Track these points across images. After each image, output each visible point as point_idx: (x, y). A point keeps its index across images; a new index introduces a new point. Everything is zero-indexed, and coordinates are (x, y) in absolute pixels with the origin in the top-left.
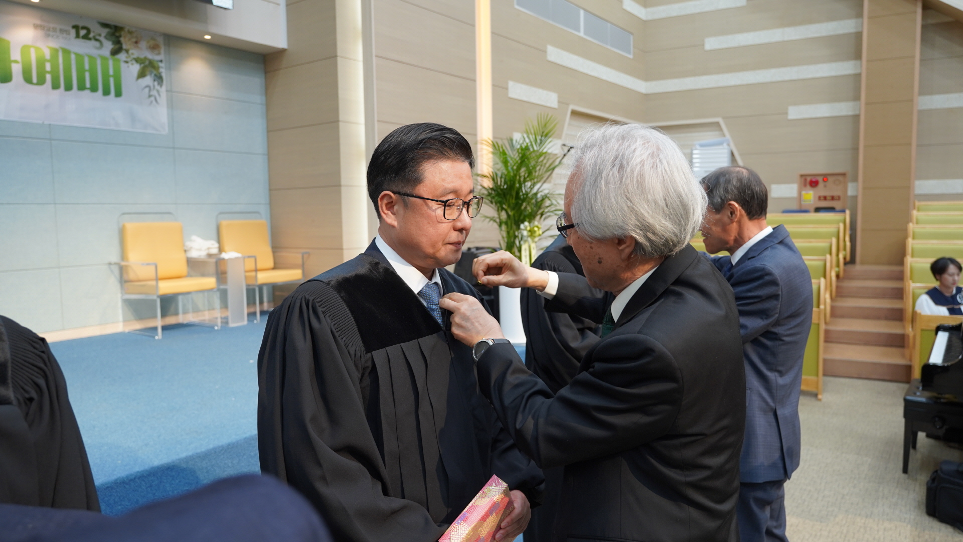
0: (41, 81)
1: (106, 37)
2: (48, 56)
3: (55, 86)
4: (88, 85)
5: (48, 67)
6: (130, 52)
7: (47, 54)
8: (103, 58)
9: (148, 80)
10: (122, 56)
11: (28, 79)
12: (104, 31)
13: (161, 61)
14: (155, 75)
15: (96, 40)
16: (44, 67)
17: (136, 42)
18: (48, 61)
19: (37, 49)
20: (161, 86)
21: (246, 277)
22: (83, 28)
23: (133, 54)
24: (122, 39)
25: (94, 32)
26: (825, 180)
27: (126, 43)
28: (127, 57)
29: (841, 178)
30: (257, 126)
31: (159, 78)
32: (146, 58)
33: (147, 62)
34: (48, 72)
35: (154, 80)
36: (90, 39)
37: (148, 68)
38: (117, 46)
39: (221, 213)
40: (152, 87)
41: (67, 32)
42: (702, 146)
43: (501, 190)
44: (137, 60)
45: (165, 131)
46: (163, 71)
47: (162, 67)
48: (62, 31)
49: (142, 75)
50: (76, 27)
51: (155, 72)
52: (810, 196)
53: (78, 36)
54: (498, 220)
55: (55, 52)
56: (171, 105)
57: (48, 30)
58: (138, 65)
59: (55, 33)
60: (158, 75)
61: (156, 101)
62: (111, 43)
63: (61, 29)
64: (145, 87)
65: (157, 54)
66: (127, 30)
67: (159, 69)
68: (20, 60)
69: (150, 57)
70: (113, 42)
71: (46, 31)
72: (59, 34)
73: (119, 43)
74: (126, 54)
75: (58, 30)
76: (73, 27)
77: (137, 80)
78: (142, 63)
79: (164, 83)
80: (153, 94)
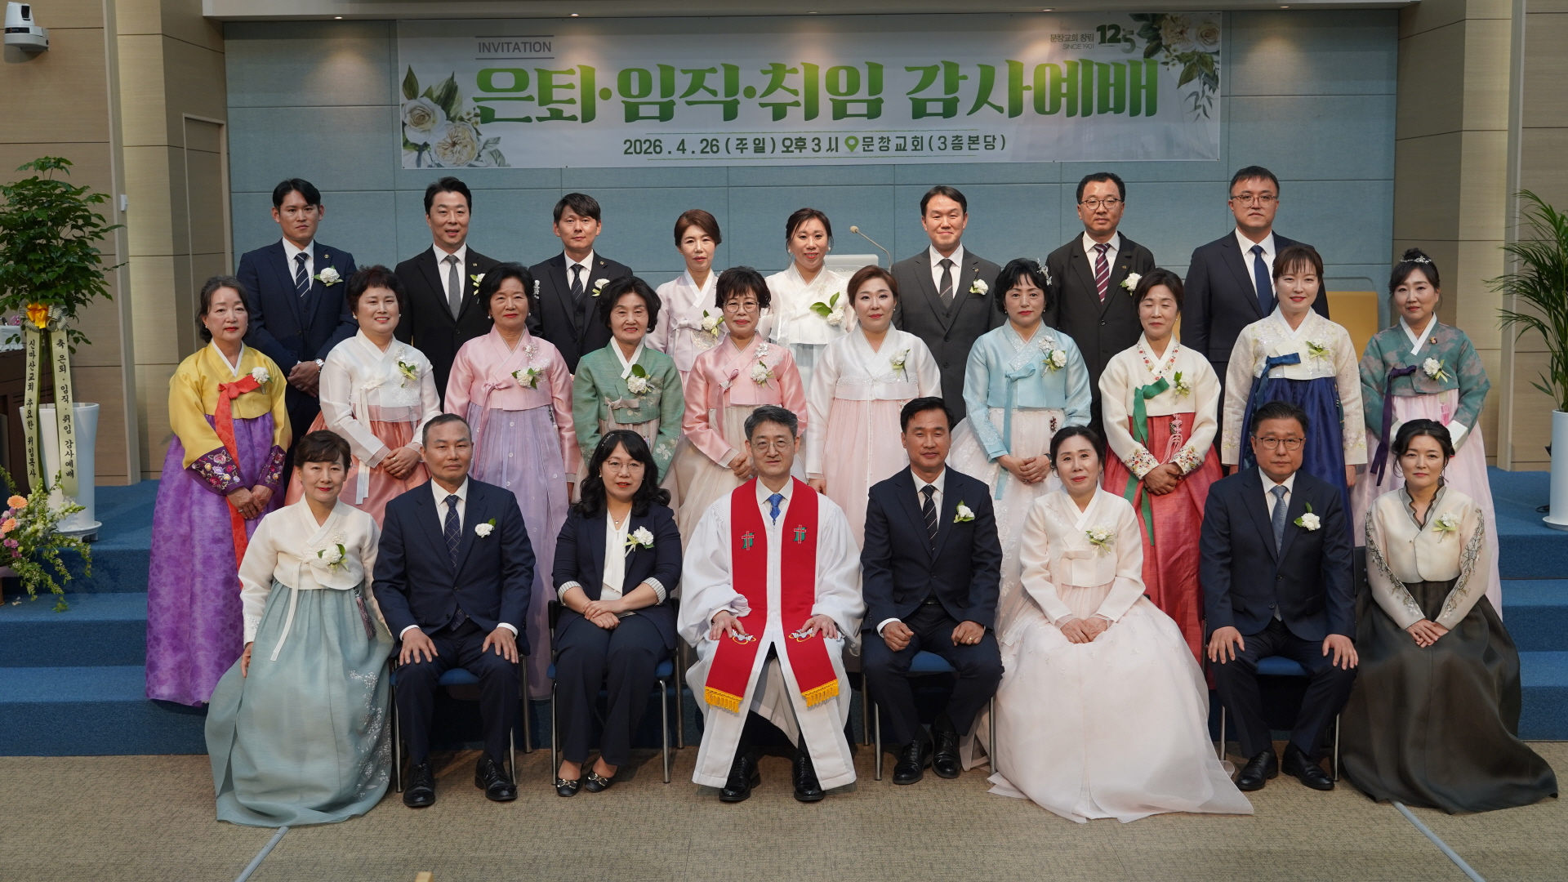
0: (1055, 109)
1: (1139, 35)
2: (1065, 76)
3: (1071, 113)
4: (1112, 105)
5: (1064, 90)
6: (1173, 47)
7: (1064, 69)
8: (1134, 64)
9: (1196, 85)
10: (1161, 56)
11: (1040, 109)
12: (1138, 26)
13: (1217, 53)
14: (1207, 75)
15: (1127, 40)
16: (1060, 89)
17: (1181, 33)
18: (1064, 80)
19: (1053, 66)
20: (1214, 91)
22: (1111, 27)
23: (1175, 50)
24: (1161, 32)
25: (1124, 30)
27: (1167, 37)
28: (1167, 57)
31: (1212, 80)
32: (1194, 53)
33: (1195, 59)
34: (1064, 95)
35: (1204, 84)
36: (1119, 41)
37: (1198, 67)
38: (1155, 43)
40: (1201, 95)
41: (1090, 37)
44: (1180, 59)
45: (1216, 156)
46: (1218, 67)
47: (1218, 62)
48: (1084, 37)
49: (1186, 78)
50: (1102, 29)
51: (1206, 71)
53: (1103, 41)
55: (1073, 66)
56: (1227, 117)
57: (1068, 40)
58: (1183, 65)
59: (1075, 42)
60: (1212, 75)
61: (1206, 114)
62: (1146, 40)
63: (1082, 36)
64: (1191, 95)
65: (1212, 44)
66: (1169, 18)
67: (1213, 65)
68: (1032, 85)
69: (1200, 49)
70: (1149, 38)
71: (1065, 41)
72: (1079, 42)
73: (1157, 37)
74: (1166, 53)
75: (1079, 37)
76: (1099, 29)
77: (1179, 86)
78: (1189, 61)
79: (1219, 85)
80: (1201, 104)
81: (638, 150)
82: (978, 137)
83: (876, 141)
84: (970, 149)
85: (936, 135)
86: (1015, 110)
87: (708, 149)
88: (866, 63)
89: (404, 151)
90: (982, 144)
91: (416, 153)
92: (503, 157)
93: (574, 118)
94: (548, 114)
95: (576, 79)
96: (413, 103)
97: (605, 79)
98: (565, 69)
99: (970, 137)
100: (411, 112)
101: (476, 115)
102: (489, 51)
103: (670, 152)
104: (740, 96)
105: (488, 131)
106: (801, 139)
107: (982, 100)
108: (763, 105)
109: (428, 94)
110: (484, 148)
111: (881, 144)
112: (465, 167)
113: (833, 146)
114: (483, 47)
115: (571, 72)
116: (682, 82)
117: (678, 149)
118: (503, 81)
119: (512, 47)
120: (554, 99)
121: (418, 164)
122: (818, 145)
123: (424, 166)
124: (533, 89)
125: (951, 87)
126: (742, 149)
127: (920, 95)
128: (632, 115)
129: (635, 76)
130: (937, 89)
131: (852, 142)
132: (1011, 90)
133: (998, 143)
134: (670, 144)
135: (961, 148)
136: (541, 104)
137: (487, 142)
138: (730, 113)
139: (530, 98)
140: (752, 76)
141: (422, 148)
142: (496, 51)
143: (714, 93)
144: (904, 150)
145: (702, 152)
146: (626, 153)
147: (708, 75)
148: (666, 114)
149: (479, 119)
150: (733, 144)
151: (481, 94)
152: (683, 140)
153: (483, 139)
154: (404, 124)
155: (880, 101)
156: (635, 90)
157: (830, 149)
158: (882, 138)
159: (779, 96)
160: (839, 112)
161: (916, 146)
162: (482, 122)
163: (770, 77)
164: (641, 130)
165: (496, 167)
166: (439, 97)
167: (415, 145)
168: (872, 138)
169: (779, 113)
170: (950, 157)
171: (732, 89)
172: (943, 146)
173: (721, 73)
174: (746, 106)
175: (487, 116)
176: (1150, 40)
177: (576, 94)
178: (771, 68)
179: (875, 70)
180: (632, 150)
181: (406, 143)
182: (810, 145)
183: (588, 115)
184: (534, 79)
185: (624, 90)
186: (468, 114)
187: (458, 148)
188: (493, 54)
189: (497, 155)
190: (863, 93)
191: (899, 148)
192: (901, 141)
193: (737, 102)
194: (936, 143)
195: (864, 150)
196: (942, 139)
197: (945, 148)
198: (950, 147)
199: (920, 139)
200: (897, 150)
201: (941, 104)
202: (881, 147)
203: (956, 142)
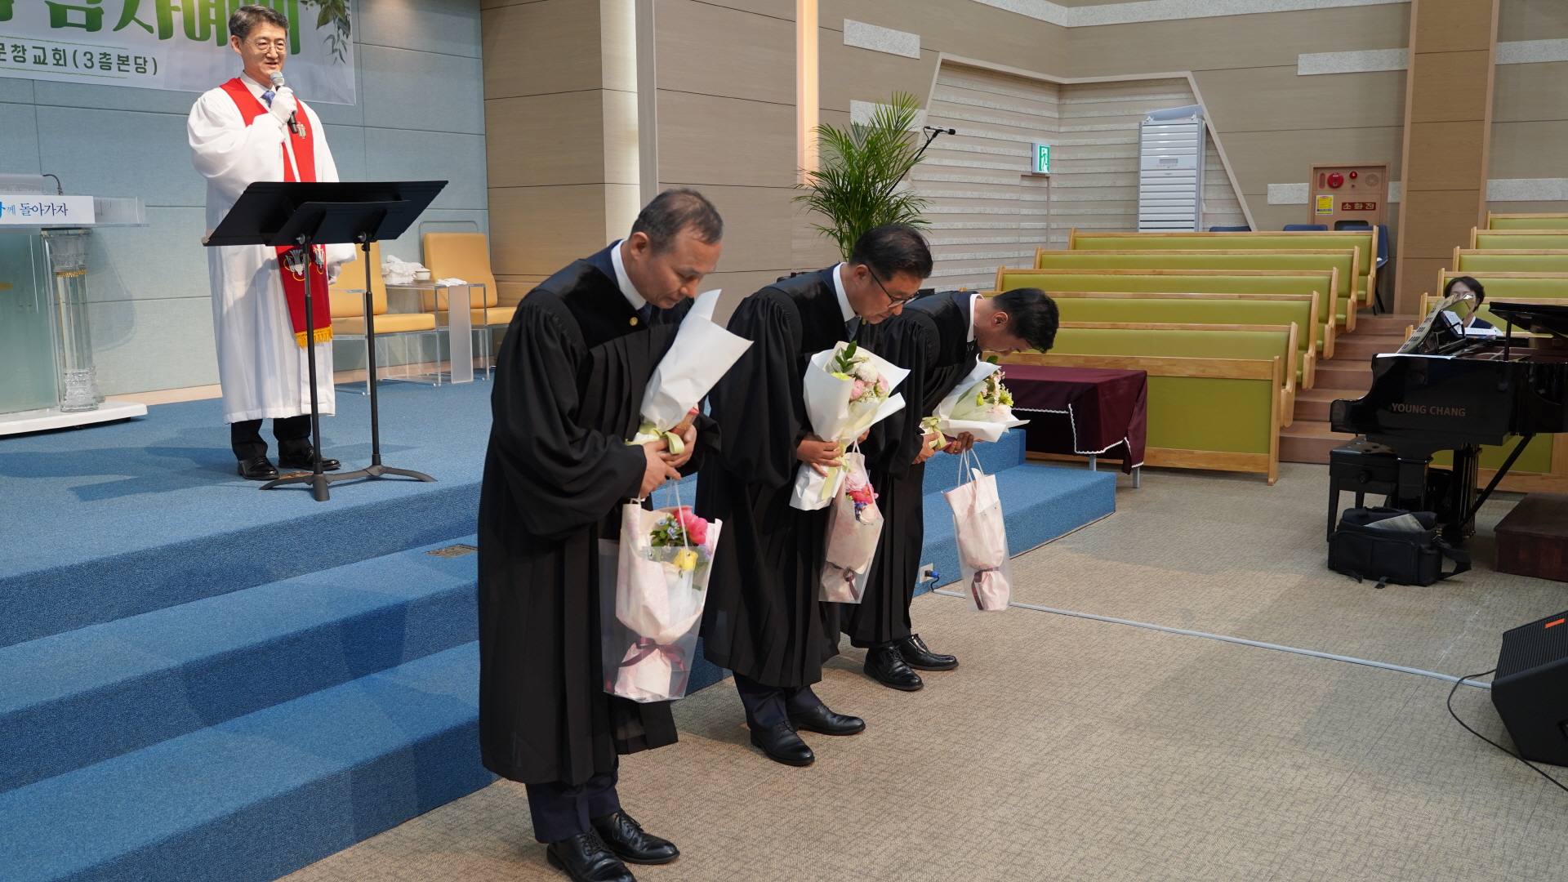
0: (205, 36)
5: (213, 17)
9: (331, 28)
11: (190, 34)
14: (340, 20)
20: (348, 36)
21: (472, 315)
26: (1353, 177)
29: (1377, 174)
30: (471, 89)
31: (345, 25)
33: (330, 2)
34: (213, 22)
35: (339, 28)
37: (330, 10)
39: (425, 222)
40: (336, 38)
42: (1156, 119)
43: (843, 193)
45: (353, 101)
46: (349, 13)
47: (348, 8)
49: (323, 21)
51: (339, 16)
52: (1328, 202)
54: (839, 235)
56: (360, 64)
58: (319, 6)
60: (344, 20)
61: (342, 58)
64: (328, 38)
67: (345, 10)
68: (181, 7)
77: (318, 28)
78: (324, 3)
79: (351, 31)
80: (338, 48)
82: (127, 57)
83: (8, 49)
84: (120, 70)
85: (81, 50)
86: (166, 33)
90: (132, 67)
99: (119, 56)
107: (127, 17)
111: (15, 54)
132: (158, 8)
133: (150, 67)
135: (110, 69)
144: (44, 63)
158: (16, 47)
161: (58, 60)
168: (3, 45)
170: (97, 77)
172: (89, 64)
191: (39, 61)
192: (40, 53)
194: (81, 60)
196: (88, 56)
197: (92, 67)
198: (97, 65)
199: (62, 53)
200: (35, 62)
201: (83, 13)
202: (15, 57)
203: (104, 60)
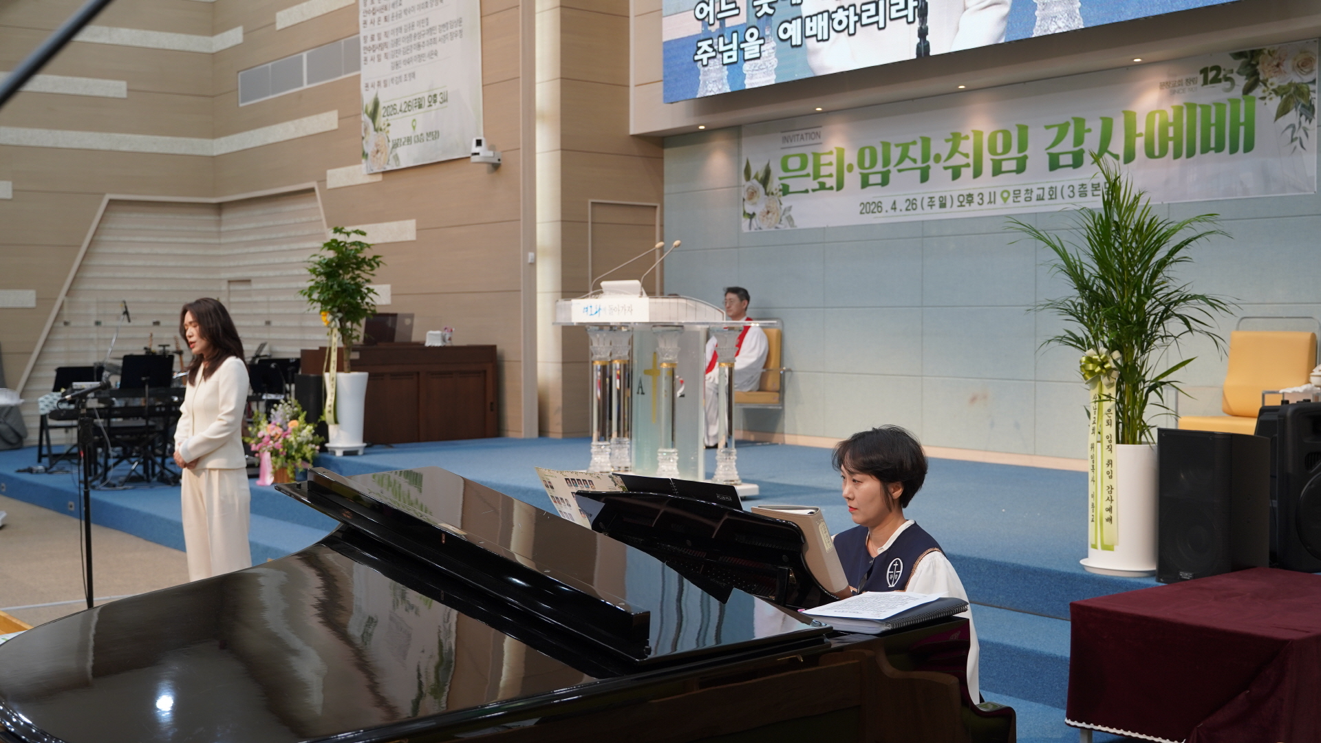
0: (1163, 153)
1: (1239, 73)
2: (1171, 120)
3: (1177, 155)
4: (1213, 145)
5: (1171, 134)
6: (1270, 81)
7: (1170, 114)
8: (1234, 102)
9: (1292, 117)
10: (1258, 91)
11: (1150, 154)
12: (1237, 64)
13: (1314, 82)
14: (1303, 106)
15: (1227, 79)
16: (1167, 133)
17: (1278, 66)
18: (1171, 124)
19: (1162, 112)
20: (1310, 122)
22: (1213, 68)
23: (1272, 84)
24: (1259, 68)
25: (1224, 70)
27: (1264, 72)
28: (1264, 91)
31: (1309, 110)
32: (1290, 84)
33: (1293, 89)
34: (1171, 139)
35: (1301, 115)
36: (1219, 81)
37: (1294, 99)
38: (1253, 79)
40: (1297, 126)
41: (1193, 81)
44: (1276, 92)
45: (1314, 189)
47: (1314, 92)
48: (1189, 81)
49: (1283, 111)
50: (1204, 71)
51: (1303, 101)
53: (1205, 83)
55: (1179, 110)
57: (1174, 86)
58: (1279, 98)
59: (1180, 87)
60: (1308, 105)
61: (1302, 146)
62: (1244, 77)
63: (1187, 80)
64: (1287, 128)
65: (1308, 73)
66: (1266, 52)
67: (1309, 94)
68: (1144, 132)
69: (1297, 80)
70: (1247, 75)
71: (1172, 88)
72: (1185, 86)
73: (1255, 74)
74: (1263, 87)
75: (1184, 81)
76: (1202, 72)
77: (1276, 120)
78: (1285, 93)
79: (1316, 115)
80: (1298, 136)
81: (868, 211)
82: (1099, 184)
83: (1023, 192)
84: (1093, 195)
85: (1067, 184)
86: (1129, 157)
87: (910, 207)
88: (1017, 125)
89: (743, 219)
91: (748, 220)
92: (793, 222)
93: (831, 188)
94: (817, 186)
95: (833, 158)
96: (749, 184)
97: (851, 157)
98: (827, 150)
99: (1093, 185)
100: (748, 189)
101: (780, 190)
102: (788, 141)
103: (887, 211)
104: (931, 163)
105: (787, 201)
106: (970, 195)
107: (1103, 149)
108: (946, 168)
109: (756, 177)
110: (784, 214)
111: (1026, 196)
112: (773, 229)
113: (992, 199)
114: (785, 139)
115: (831, 153)
116: (895, 153)
117: (892, 208)
118: (794, 163)
119: (800, 137)
120: (822, 174)
121: (750, 229)
122: (982, 199)
123: (753, 230)
124: (810, 169)
125: (1079, 140)
126: (931, 206)
127: (1055, 150)
128: (865, 184)
129: (867, 152)
130: (1068, 144)
131: (1005, 195)
132: (1126, 138)
134: (887, 205)
135: (1086, 195)
136: (815, 178)
137: (785, 210)
138: (924, 178)
139: (808, 175)
140: (940, 147)
141: (752, 216)
142: (791, 141)
143: (914, 161)
144: (1043, 199)
145: (907, 210)
146: (861, 213)
147: (911, 147)
148: (885, 182)
149: (781, 193)
150: (926, 201)
151: (783, 174)
152: (894, 203)
153: (783, 207)
154: (744, 200)
155: (1025, 157)
156: (867, 164)
157: (990, 202)
158: (1027, 190)
159: (958, 160)
160: (997, 171)
161: (1051, 195)
162: (784, 194)
163: (950, 144)
164: (871, 194)
165: (789, 228)
166: (761, 178)
167: (749, 214)
168: (1020, 191)
169: (956, 174)
170: (1078, 203)
171: (926, 158)
172: (1071, 194)
173: (919, 144)
174: (936, 170)
175: (785, 191)
176: (1249, 76)
177: (833, 170)
178: (951, 137)
179: (1023, 129)
180: (864, 211)
181: (745, 213)
182: (976, 199)
183: (840, 186)
184: (810, 159)
185: (861, 165)
186: (776, 189)
187: (770, 215)
188: (789, 144)
189: (790, 219)
190: (1014, 152)
191: (1040, 198)
192: (1041, 191)
193: (928, 167)
194: (1067, 192)
195: (1014, 201)
196: (1071, 188)
197: (1074, 196)
198: (1077, 194)
199: (1054, 190)
200: (1038, 200)
201: (1070, 156)
202: (1026, 198)
203: (1082, 190)
